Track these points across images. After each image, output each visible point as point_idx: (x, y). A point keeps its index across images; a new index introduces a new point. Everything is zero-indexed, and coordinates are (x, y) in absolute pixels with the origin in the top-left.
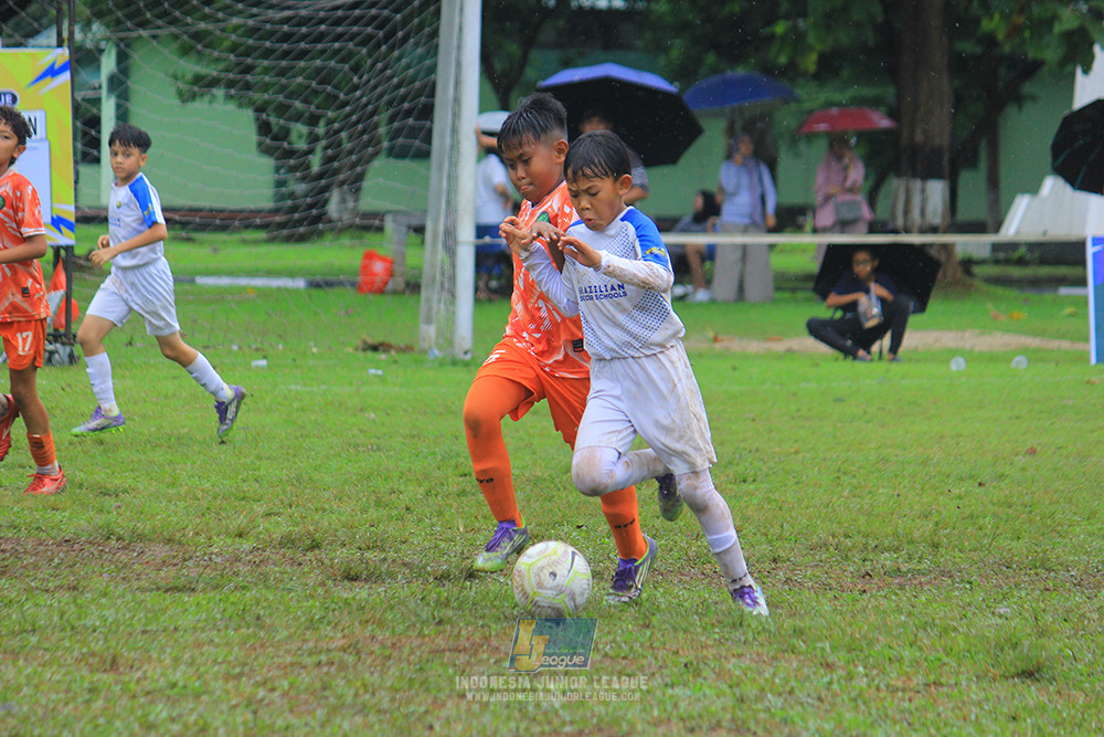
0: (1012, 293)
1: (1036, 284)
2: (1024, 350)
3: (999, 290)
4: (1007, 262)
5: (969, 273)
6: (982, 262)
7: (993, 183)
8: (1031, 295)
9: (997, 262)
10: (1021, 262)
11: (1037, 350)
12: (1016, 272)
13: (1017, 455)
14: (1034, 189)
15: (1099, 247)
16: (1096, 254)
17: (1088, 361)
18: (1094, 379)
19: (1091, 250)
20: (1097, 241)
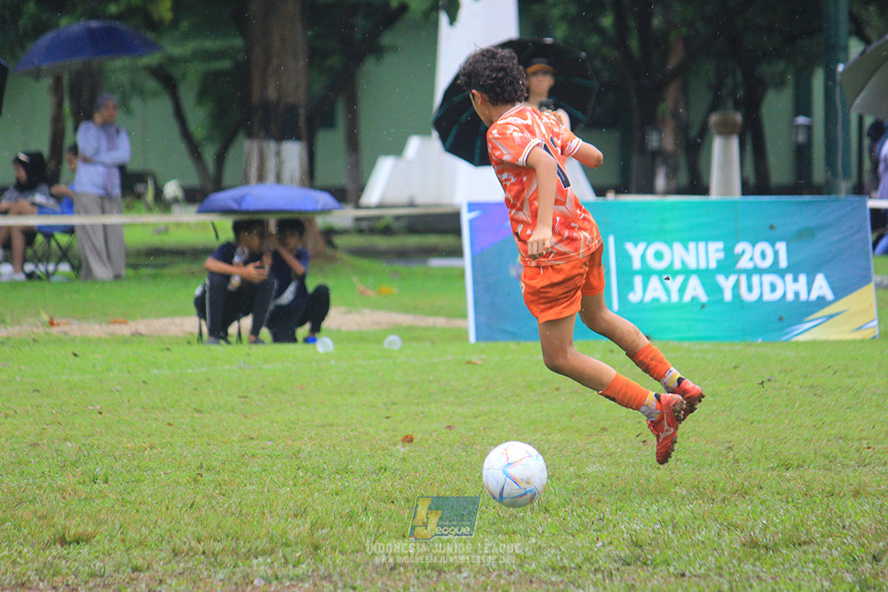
0: (378, 266)
1: (403, 255)
2: (397, 329)
3: (364, 263)
4: (372, 231)
5: (330, 244)
6: (344, 232)
7: (353, 144)
8: (400, 267)
9: (361, 231)
10: (387, 231)
11: (411, 328)
12: (381, 242)
13: (395, 445)
14: (397, 150)
15: (474, 214)
16: (471, 221)
17: (466, 339)
18: (474, 358)
19: (466, 218)
20: (473, 206)
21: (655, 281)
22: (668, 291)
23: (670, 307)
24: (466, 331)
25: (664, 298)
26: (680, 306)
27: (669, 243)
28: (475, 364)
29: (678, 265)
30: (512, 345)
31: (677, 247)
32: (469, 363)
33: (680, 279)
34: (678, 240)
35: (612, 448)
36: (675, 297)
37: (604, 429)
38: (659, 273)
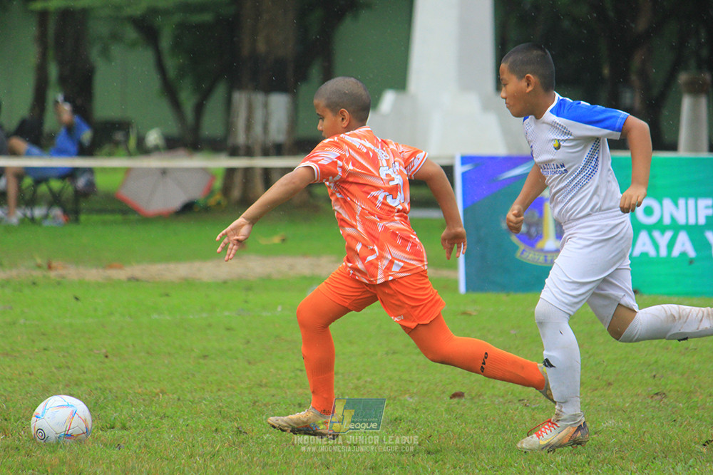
15: (467, 168)
16: (464, 174)
17: (456, 288)
18: (470, 309)
19: (459, 170)
20: (465, 160)
21: (643, 236)
22: (656, 246)
23: (658, 261)
24: (456, 282)
25: (652, 252)
26: (669, 260)
27: (659, 199)
28: (470, 315)
29: (667, 221)
30: (502, 297)
31: (667, 203)
32: (464, 313)
33: (669, 234)
34: (667, 196)
35: (619, 402)
36: (663, 252)
37: (610, 384)
38: (650, 229)
